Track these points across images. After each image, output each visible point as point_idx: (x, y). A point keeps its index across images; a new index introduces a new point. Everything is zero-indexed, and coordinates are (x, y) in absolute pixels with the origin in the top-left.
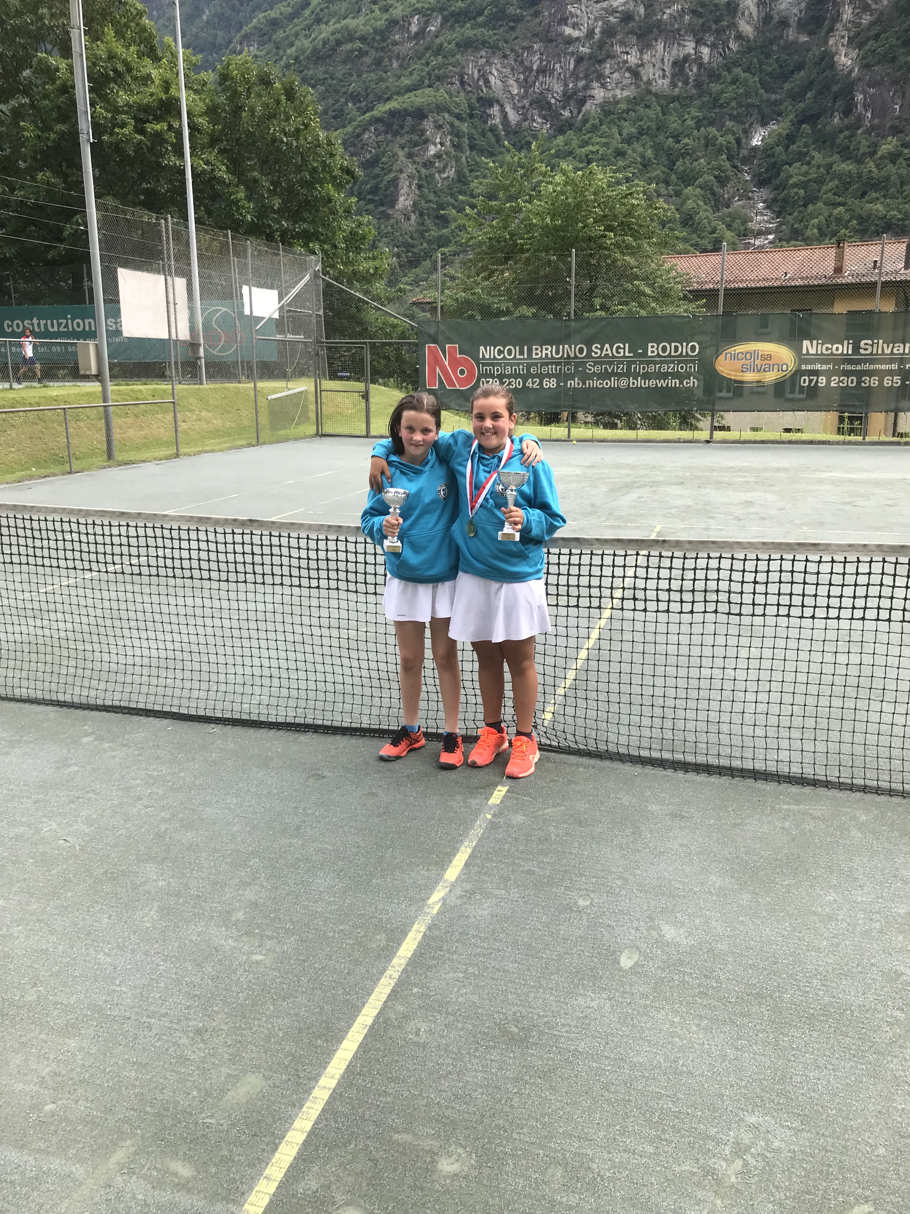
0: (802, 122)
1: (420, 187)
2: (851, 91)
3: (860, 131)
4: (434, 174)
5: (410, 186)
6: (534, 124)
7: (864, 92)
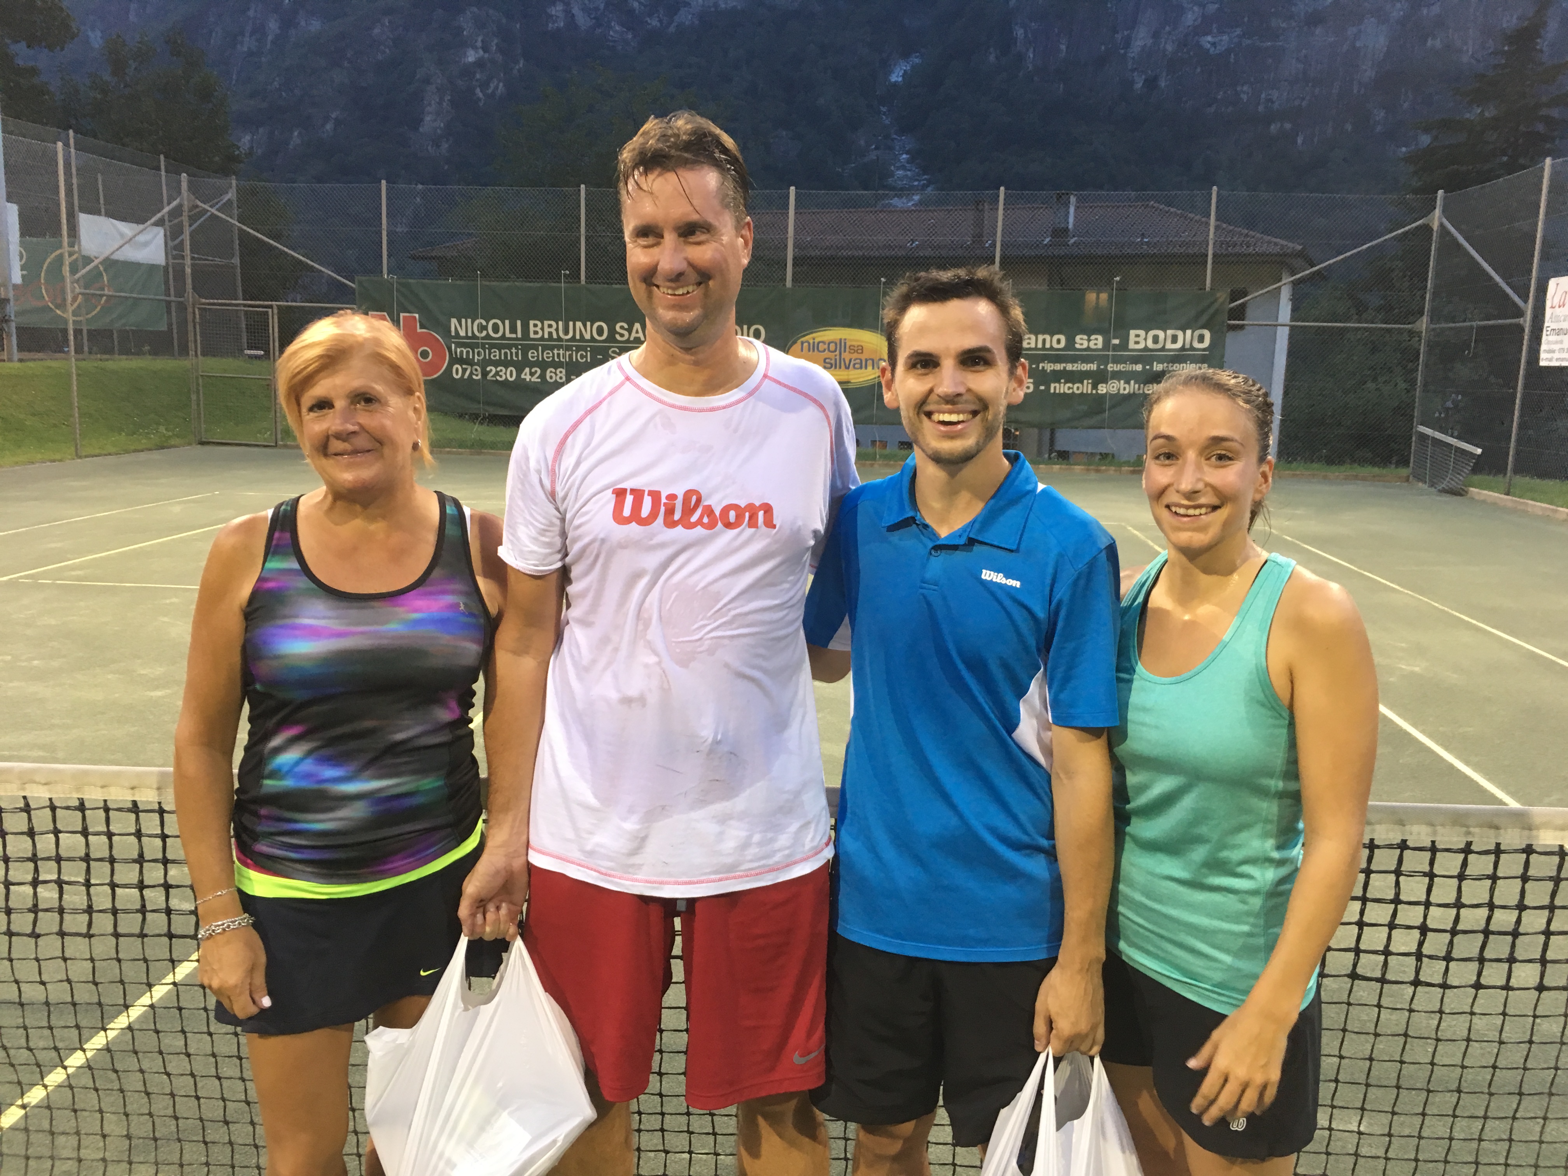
0: (951, 58)
1: (453, 104)
2: (1009, 24)
3: (1020, 74)
4: (474, 88)
5: (440, 102)
6: (611, 33)
7: (1024, 26)
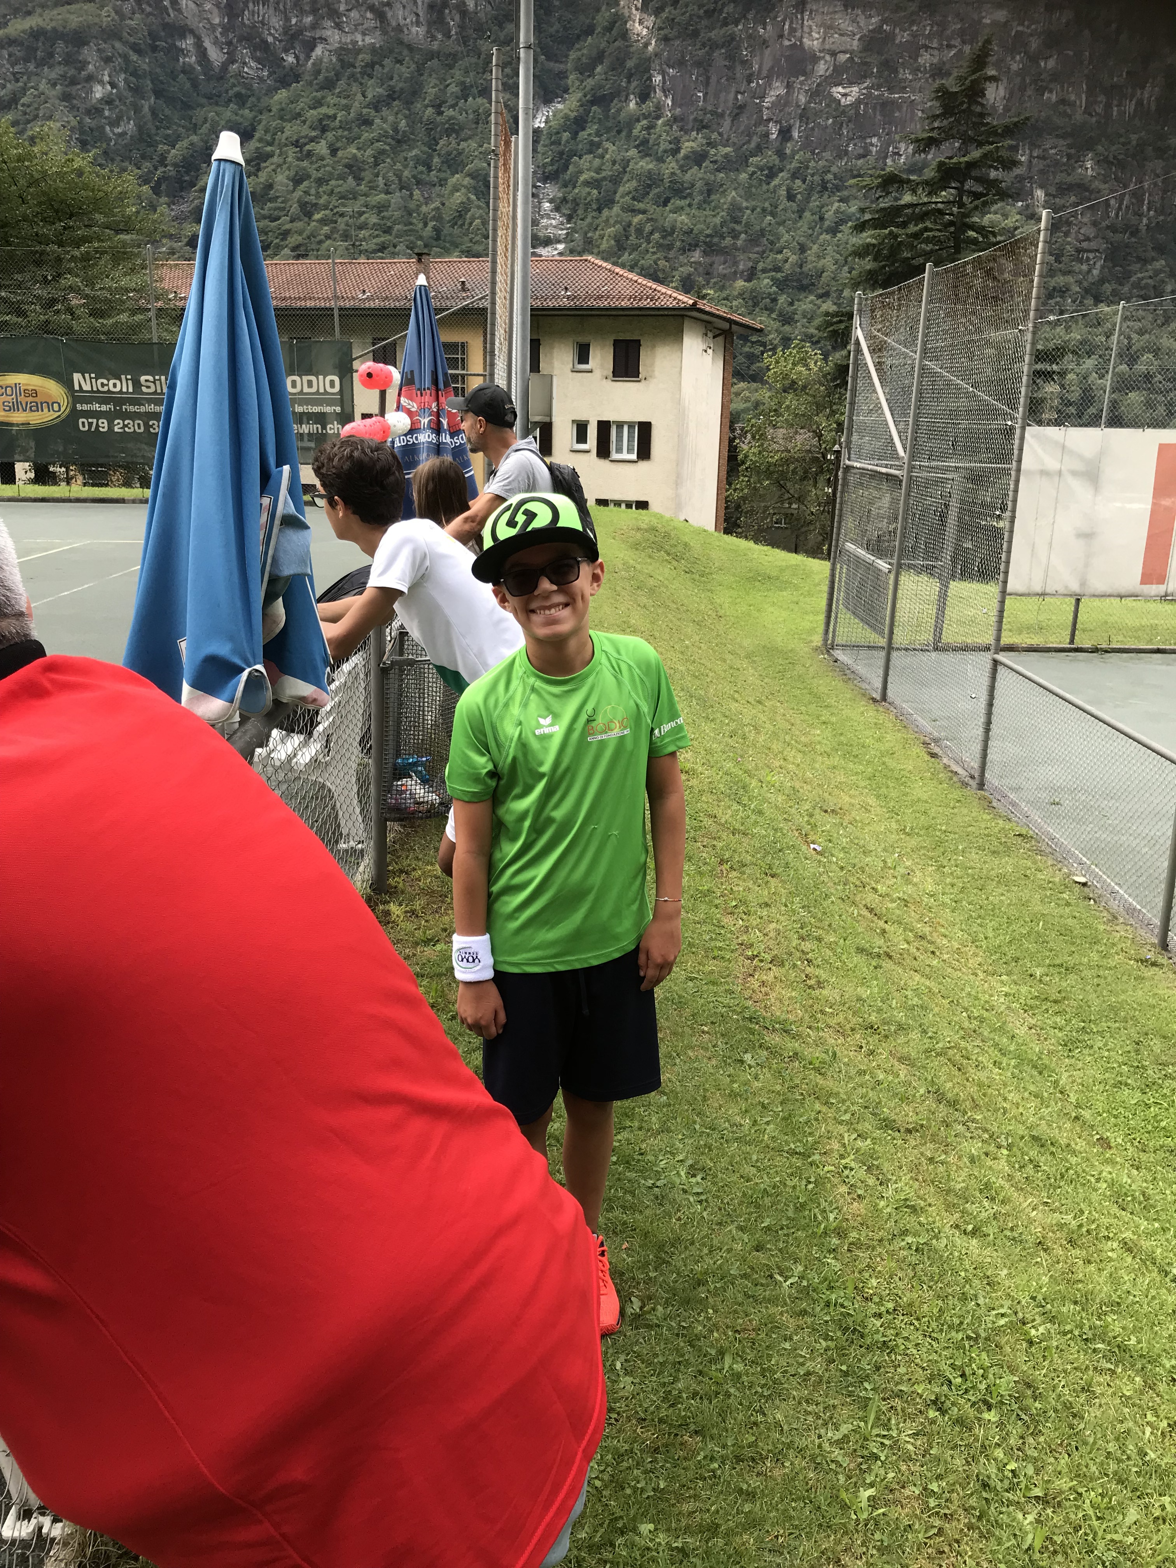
0: (593, 103)
2: (647, 70)
3: (660, 122)
6: (246, 69)
7: (663, 73)
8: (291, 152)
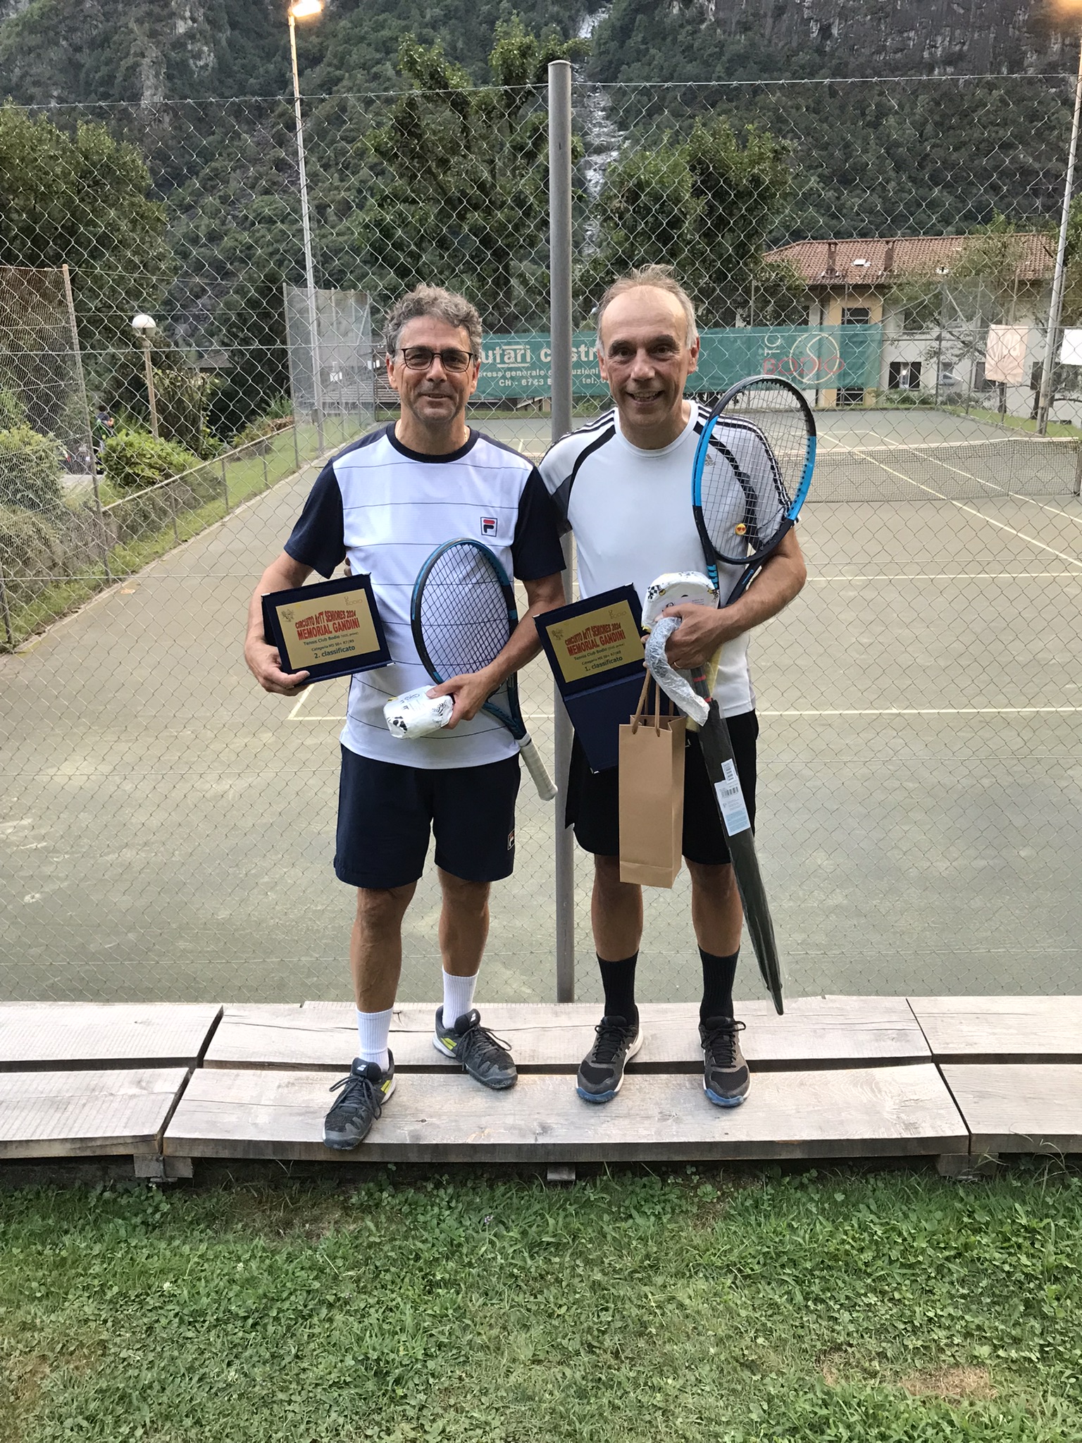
0: (637, 11)
1: (169, 77)
3: (703, 27)
4: (187, 60)
5: (157, 76)
8: (360, 75)
